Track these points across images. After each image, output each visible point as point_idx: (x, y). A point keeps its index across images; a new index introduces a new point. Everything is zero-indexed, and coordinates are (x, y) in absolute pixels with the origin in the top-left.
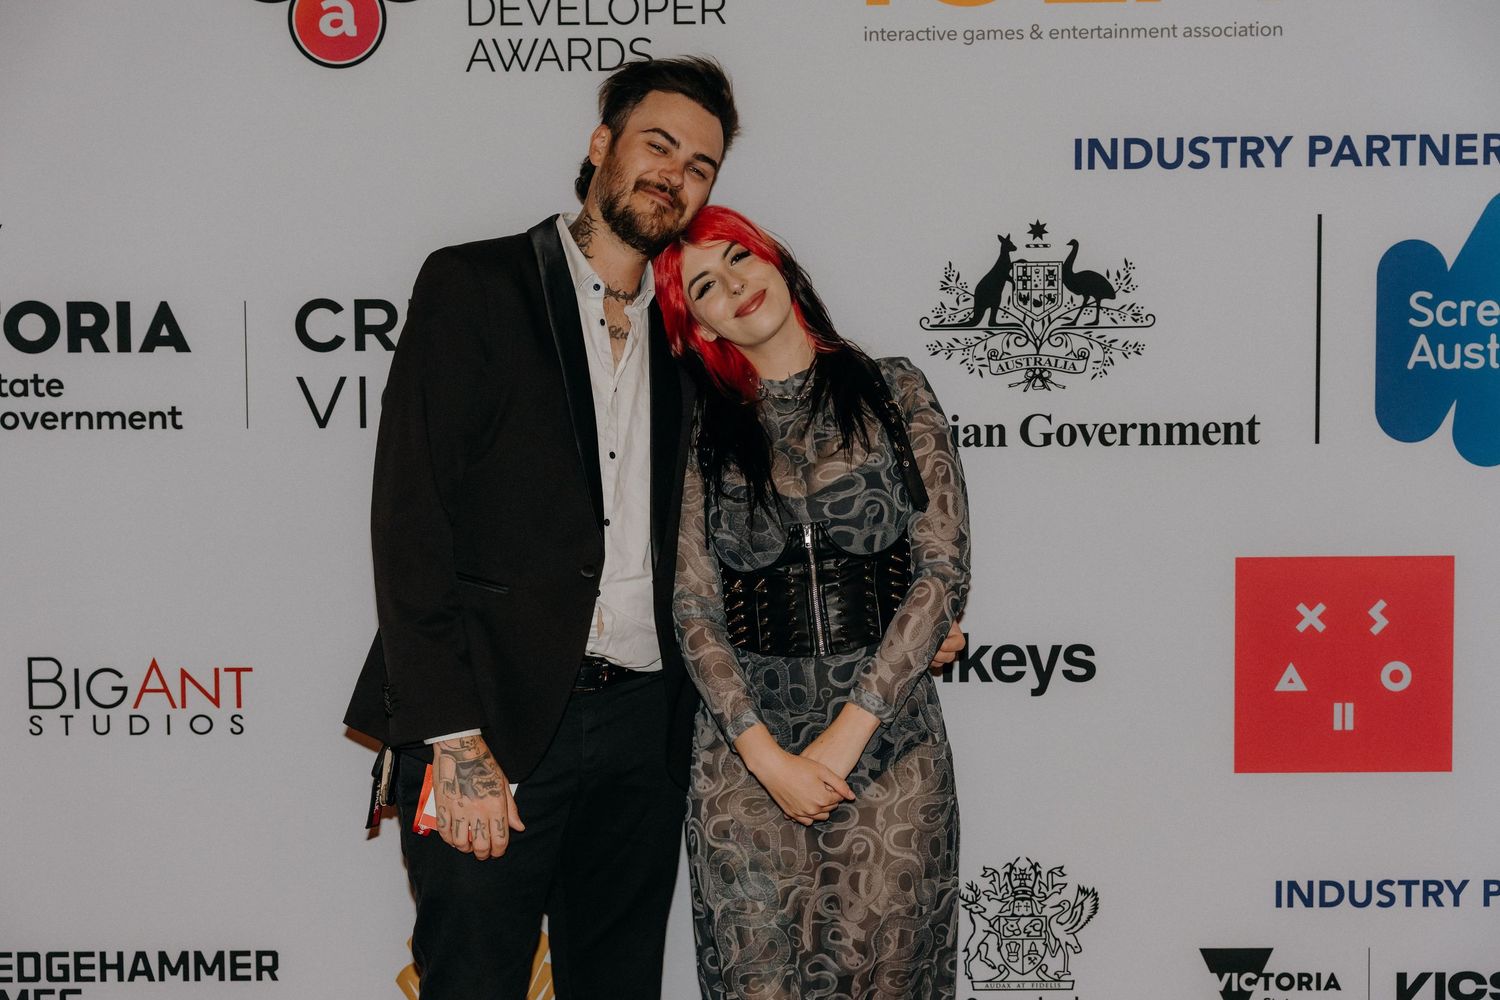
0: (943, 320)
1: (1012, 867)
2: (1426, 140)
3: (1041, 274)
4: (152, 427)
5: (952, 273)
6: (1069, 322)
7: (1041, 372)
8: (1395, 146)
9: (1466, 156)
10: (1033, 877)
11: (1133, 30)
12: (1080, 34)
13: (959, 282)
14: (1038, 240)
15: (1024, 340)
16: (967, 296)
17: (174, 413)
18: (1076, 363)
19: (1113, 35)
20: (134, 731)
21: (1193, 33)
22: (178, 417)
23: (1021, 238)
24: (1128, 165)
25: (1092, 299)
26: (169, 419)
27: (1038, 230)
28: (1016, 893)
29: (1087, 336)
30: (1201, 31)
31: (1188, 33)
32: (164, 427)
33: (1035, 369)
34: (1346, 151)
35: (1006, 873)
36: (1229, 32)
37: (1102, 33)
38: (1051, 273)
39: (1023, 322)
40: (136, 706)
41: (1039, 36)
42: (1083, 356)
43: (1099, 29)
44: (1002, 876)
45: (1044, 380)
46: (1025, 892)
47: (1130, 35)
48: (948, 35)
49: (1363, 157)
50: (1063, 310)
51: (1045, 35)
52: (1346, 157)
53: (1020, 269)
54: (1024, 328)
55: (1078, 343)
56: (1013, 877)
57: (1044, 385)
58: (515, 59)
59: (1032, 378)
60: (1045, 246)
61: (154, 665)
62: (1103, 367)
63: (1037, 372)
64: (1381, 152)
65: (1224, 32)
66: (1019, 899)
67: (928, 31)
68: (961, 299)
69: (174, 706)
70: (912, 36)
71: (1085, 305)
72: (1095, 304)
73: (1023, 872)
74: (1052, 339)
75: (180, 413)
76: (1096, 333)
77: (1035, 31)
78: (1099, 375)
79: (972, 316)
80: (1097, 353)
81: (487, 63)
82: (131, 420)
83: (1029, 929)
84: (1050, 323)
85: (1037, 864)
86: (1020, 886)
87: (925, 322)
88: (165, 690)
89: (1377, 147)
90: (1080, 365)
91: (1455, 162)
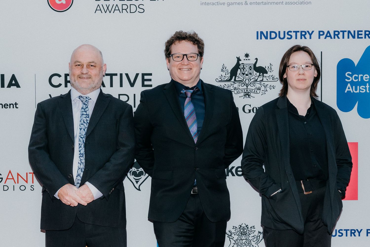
0: (222, 80)
1: (241, 226)
2: (349, 32)
3: (248, 67)
4: (10, 108)
5: (224, 67)
6: (255, 80)
7: (248, 93)
8: (341, 33)
9: (360, 36)
10: (246, 229)
11: (272, 3)
12: (258, 4)
13: (226, 69)
14: (247, 58)
15: (243, 85)
16: (228, 73)
17: (16, 104)
18: (257, 91)
19: (267, 4)
20: (4, 190)
21: (288, 3)
22: (17, 105)
23: (242, 58)
24: (271, 38)
25: (261, 74)
26: (15, 105)
27: (247, 55)
28: (242, 233)
29: (260, 84)
30: (290, 3)
31: (286, 3)
32: (13, 108)
33: (246, 92)
34: (328, 35)
35: (239, 228)
36: (297, 3)
37: (264, 3)
38: (250, 67)
39: (243, 80)
40: (5, 183)
41: (247, 4)
42: (259, 89)
43: (263, 2)
44: (238, 229)
45: (249, 95)
46: (244, 233)
47: (271, 4)
48: (223, 4)
49: (333, 37)
50: (254, 77)
51: (249, 4)
52: (328, 36)
53: (242, 66)
54: (243, 82)
55: (258, 85)
56: (241, 229)
57: (249, 97)
58: (108, 10)
59: (246, 95)
60: (249, 60)
61: (10, 172)
62: (264, 92)
63: (247, 93)
64: (337, 35)
65: (296, 3)
66: (243, 235)
67: (217, 3)
68: (227, 74)
69: (15, 183)
70: (213, 4)
71: (260, 75)
72: (262, 75)
73: (244, 227)
74: (251, 84)
75: (17, 104)
76: (262, 83)
77: (246, 3)
78: (263, 94)
79: (229, 78)
80: (263, 88)
81: (100, 11)
82: (4, 106)
83: (245, 243)
84: (250, 80)
85: (247, 225)
86: (243, 231)
87: (217, 80)
88: (13, 179)
89: (336, 34)
90: (258, 91)
91: (357, 38)
